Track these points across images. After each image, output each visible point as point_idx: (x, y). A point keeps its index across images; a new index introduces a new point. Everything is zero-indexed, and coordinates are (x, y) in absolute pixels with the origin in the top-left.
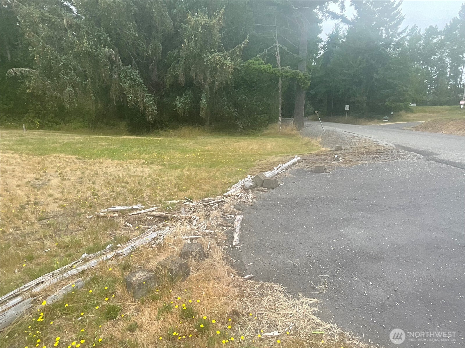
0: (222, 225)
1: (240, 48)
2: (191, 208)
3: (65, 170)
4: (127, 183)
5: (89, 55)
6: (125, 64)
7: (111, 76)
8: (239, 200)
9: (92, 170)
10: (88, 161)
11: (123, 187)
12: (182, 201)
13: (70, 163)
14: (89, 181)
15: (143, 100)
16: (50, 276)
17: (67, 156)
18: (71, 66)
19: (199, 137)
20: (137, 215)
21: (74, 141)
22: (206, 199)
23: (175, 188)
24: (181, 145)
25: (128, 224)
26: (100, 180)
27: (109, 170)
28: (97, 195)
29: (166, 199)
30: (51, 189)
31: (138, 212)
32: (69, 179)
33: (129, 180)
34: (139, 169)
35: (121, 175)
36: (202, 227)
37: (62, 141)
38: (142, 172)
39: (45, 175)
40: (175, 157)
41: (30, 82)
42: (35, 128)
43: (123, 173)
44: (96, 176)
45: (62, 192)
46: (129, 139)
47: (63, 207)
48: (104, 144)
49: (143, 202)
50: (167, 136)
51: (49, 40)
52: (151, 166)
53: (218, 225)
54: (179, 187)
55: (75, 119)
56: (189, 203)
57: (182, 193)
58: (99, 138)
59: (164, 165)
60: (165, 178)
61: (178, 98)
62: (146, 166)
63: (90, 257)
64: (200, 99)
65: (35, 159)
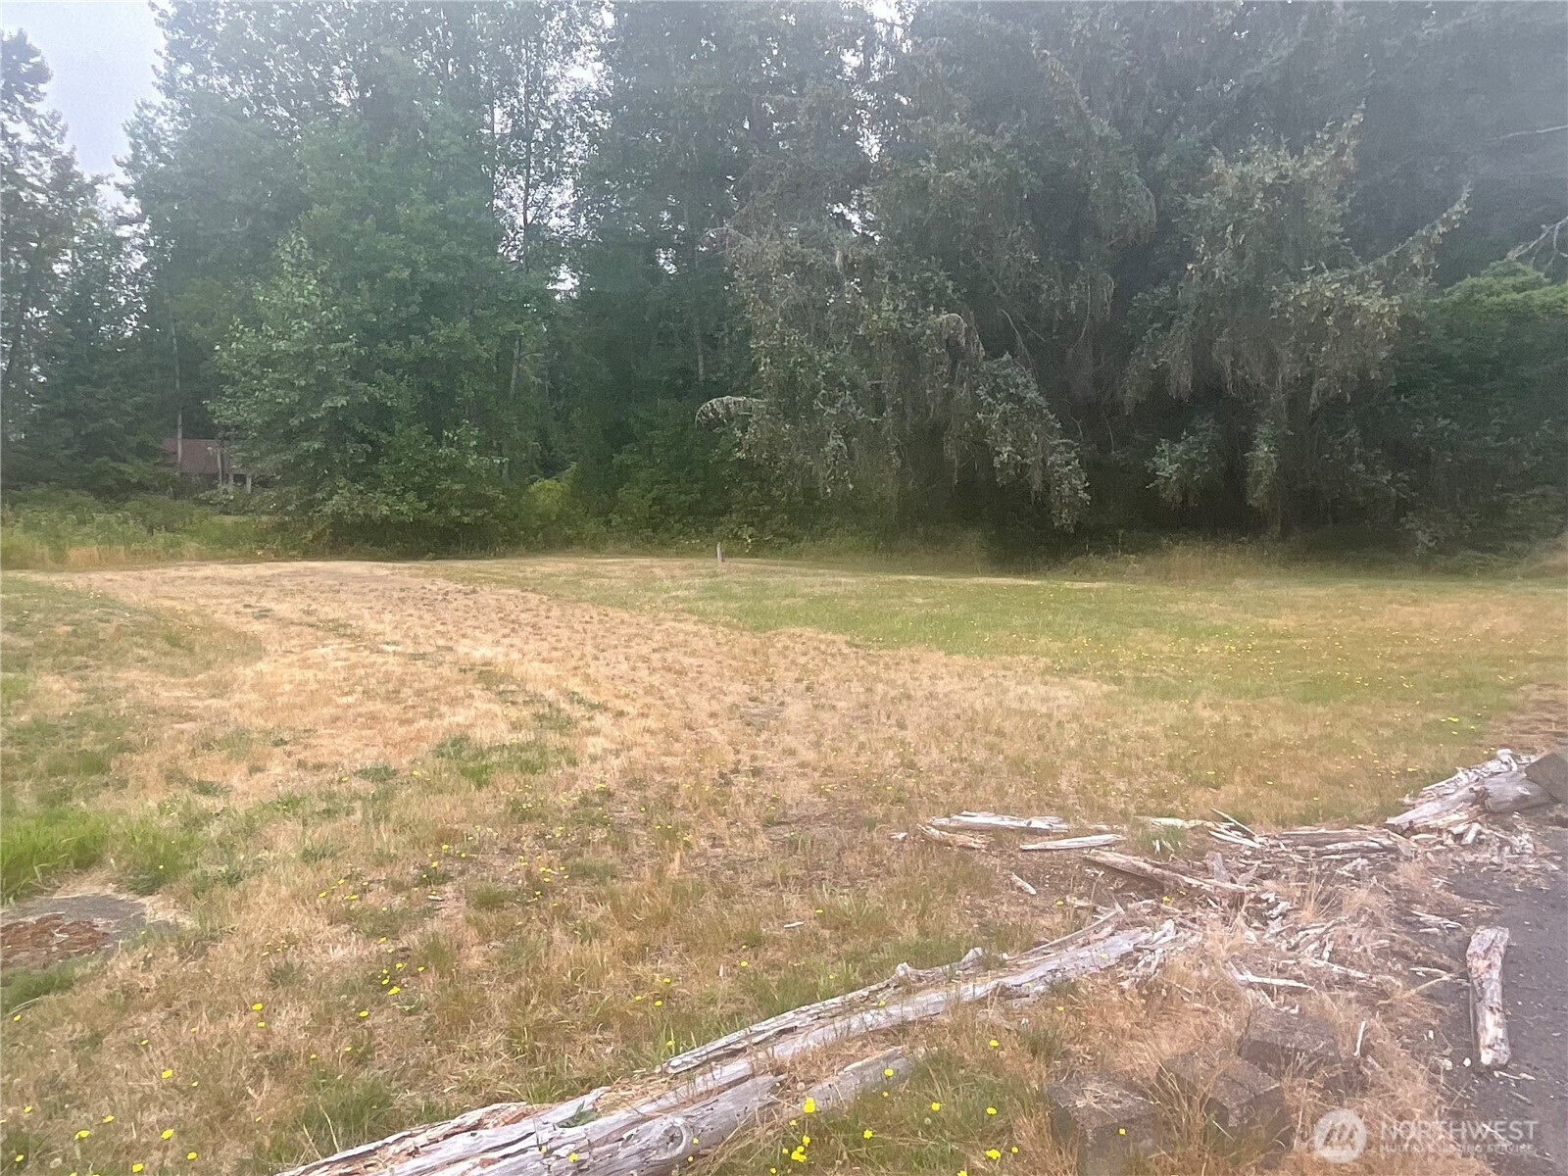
0: (1404, 956)
1: (1426, 240)
2: (1246, 857)
3: (822, 678)
4: (1000, 733)
5: (894, 341)
6: (994, 353)
7: (949, 395)
8: (1470, 858)
9: (891, 683)
10: (881, 652)
11: (991, 747)
12: (1209, 824)
13: (833, 655)
14: (888, 718)
15: (1044, 461)
16: (811, 1016)
17: (822, 636)
18: (843, 379)
19: (1238, 581)
20: (1047, 855)
21: (840, 590)
22: (1305, 830)
23: (1171, 768)
24: (1174, 608)
25: (1020, 882)
26: (918, 717)
27: (941, 687)
28: (912, 765)
29: (1142, 811)
30: (788, 733)
31: (1050, 845)
32: (834, 707)
33: (1008, 726)
34: (1035, 689)
35: (978, 706)
36: (1312, 947)
37: (809, 590)
38: (1045, 700)
39: (772, 690)
40: (1156, 652)
41: (744, 430)
42: (740, 554)
43: (987, 700)
44: (905, 702)
45: (817, 745)
46: (993, 586)
47: (822, 793)
48: (920, 601)
49: (1060, 808)
50: (1117, 575)
51: (797, 315)
52: (1072, 680)
53: (1381, 952)
54: (1187, 771)
55: (838, 525)
56: (1234, 837)
57: (1202, 796)
58: (905, 581)
59: (1119, 680)
60: (1132, 729)
61: (1165, 445)
62: (1057, 680)
63: (920, 979)
64: (1247, 442)
65: (744, 639)
